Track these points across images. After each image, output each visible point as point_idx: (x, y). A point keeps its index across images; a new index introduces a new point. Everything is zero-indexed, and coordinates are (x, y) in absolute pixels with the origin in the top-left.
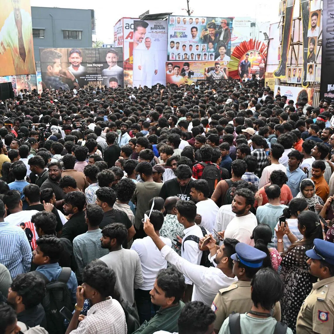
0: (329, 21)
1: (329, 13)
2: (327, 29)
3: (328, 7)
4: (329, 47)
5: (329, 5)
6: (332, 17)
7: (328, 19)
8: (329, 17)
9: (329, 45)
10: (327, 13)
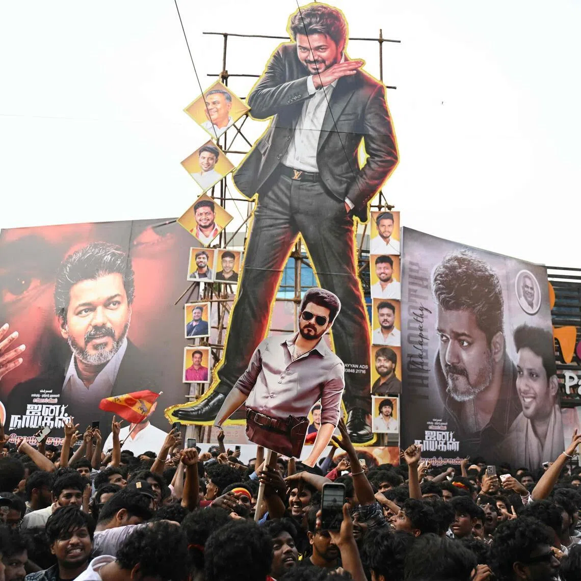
0: (412, 325)
1: (412, 311)
2: (409, 337)
3: (410, 301)
4: (412, 370)
5: (411, 298)
6: (416, 318)
7: (410, 321)
8: (412, 318)
9: (413, 367)
10: (409, 310)
